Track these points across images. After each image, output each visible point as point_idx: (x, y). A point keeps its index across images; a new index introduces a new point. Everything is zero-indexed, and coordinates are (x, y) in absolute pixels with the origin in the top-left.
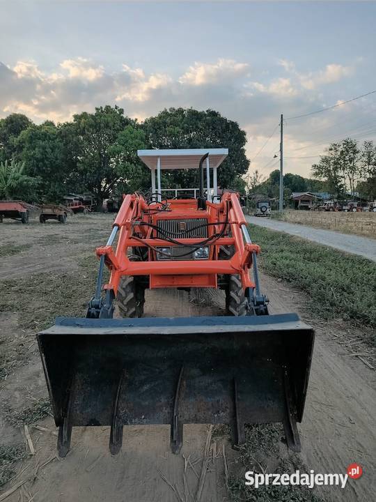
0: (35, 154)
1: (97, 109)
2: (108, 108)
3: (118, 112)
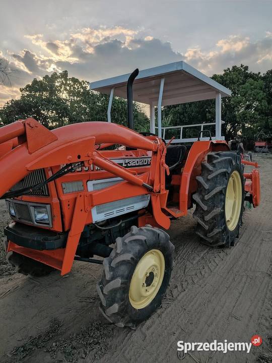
0: (178, 109)
2: (234, 68)
3: (243, 70)
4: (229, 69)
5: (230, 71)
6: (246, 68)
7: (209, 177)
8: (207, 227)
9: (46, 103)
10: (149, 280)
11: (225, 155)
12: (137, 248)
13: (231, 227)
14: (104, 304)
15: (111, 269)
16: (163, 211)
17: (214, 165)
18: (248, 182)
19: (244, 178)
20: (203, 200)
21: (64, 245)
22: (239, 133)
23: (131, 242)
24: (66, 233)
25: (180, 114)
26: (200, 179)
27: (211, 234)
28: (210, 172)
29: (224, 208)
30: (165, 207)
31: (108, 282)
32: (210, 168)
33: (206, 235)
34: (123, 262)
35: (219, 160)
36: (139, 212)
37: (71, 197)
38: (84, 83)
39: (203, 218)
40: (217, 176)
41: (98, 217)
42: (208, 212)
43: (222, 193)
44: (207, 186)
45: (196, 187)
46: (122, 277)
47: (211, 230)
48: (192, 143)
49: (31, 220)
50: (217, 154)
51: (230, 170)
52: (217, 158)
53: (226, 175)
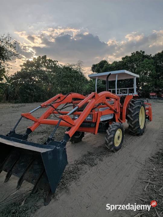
1: (132, 54)
2: (137, 52)
3: (142, 53)
4: (134, 53)
5: (135, 54)
6: (144, 52)
7: (133, 108)
8: (133, 127)
9: (36, 73)
10: (119, 137)
11: (138, 100)
12: (116, 127)
13: (142, 127)
14: (108, 142)
15: (110, 132)
17: (134, 104)
18: (147, 111)
19: (146, 109)
20: (131, 117)
22: (140, 88)
23: (114, 125)
26: (130, 109)
27: (134, 129)
28: (133, 106)
29: (139, 119)
30: (119, 118)
31: (109, 136)
32: (133, 105)
33: (132, 130)
34: (113, 130)
35: (136, 102)
38: (55, 62)
39: (131, 123)
40: (136, 108)
41: (101, 120)
42: (133, 121)
43: (138, 114)
44: (132, 112)
45: (128, 112)
46: (113, 134)
48: (126, 96)
50: (135, 100)
51: (140, 106)
52: (135, 102)
53: (139, 108)
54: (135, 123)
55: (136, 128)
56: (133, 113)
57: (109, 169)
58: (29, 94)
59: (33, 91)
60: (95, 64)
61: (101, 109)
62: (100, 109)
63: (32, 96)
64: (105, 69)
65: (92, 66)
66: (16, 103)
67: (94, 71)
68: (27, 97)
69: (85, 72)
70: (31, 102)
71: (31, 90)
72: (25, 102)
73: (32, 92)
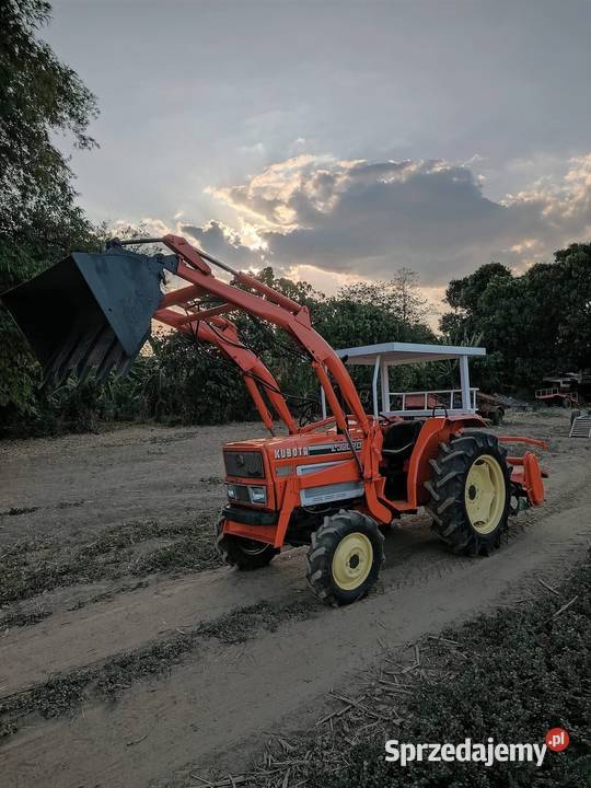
7: (444, 460)
8: (441, 523)
10: (354, 561)
12: (342, 525)
16: (380, 500)
17: (451, 446)
18: (518, 470)
19: (509, 465)
20: (435, 488)
21: (276, 523)
23: (337, 519)
24: (278, 512)
25: (499, 329)
26: (434, 463)
28: (445, 454)
30: (382, 496)
32: (447, 449)
36: (355, 502)
37: (283, 480)
39: (435, 511)
40: (452, 459)
41: (307, 501)
42: (441, 502)
44: (439, 471)
45: (427, 472)
46: (326, 546)
47: (446, 526)
49: (249, 500)
53: (463, 459)
54: (448, 509)
55: (452, 526)
56: (442, 476)
57: (275, 657)
58: (216, 395)
59: (227, 385)
60: (460, 277)
61: (303, 467)
62: (299, 468)
63: (224, 401)
64: (491, 296)
65: (447, 287)
66: (173, 426)
67: (454, 305)
68: (209, 405)
69: (423, 308)
70: (220, 422)
71: (218, 381)
72: (201, 424)
73: (224, 388)
